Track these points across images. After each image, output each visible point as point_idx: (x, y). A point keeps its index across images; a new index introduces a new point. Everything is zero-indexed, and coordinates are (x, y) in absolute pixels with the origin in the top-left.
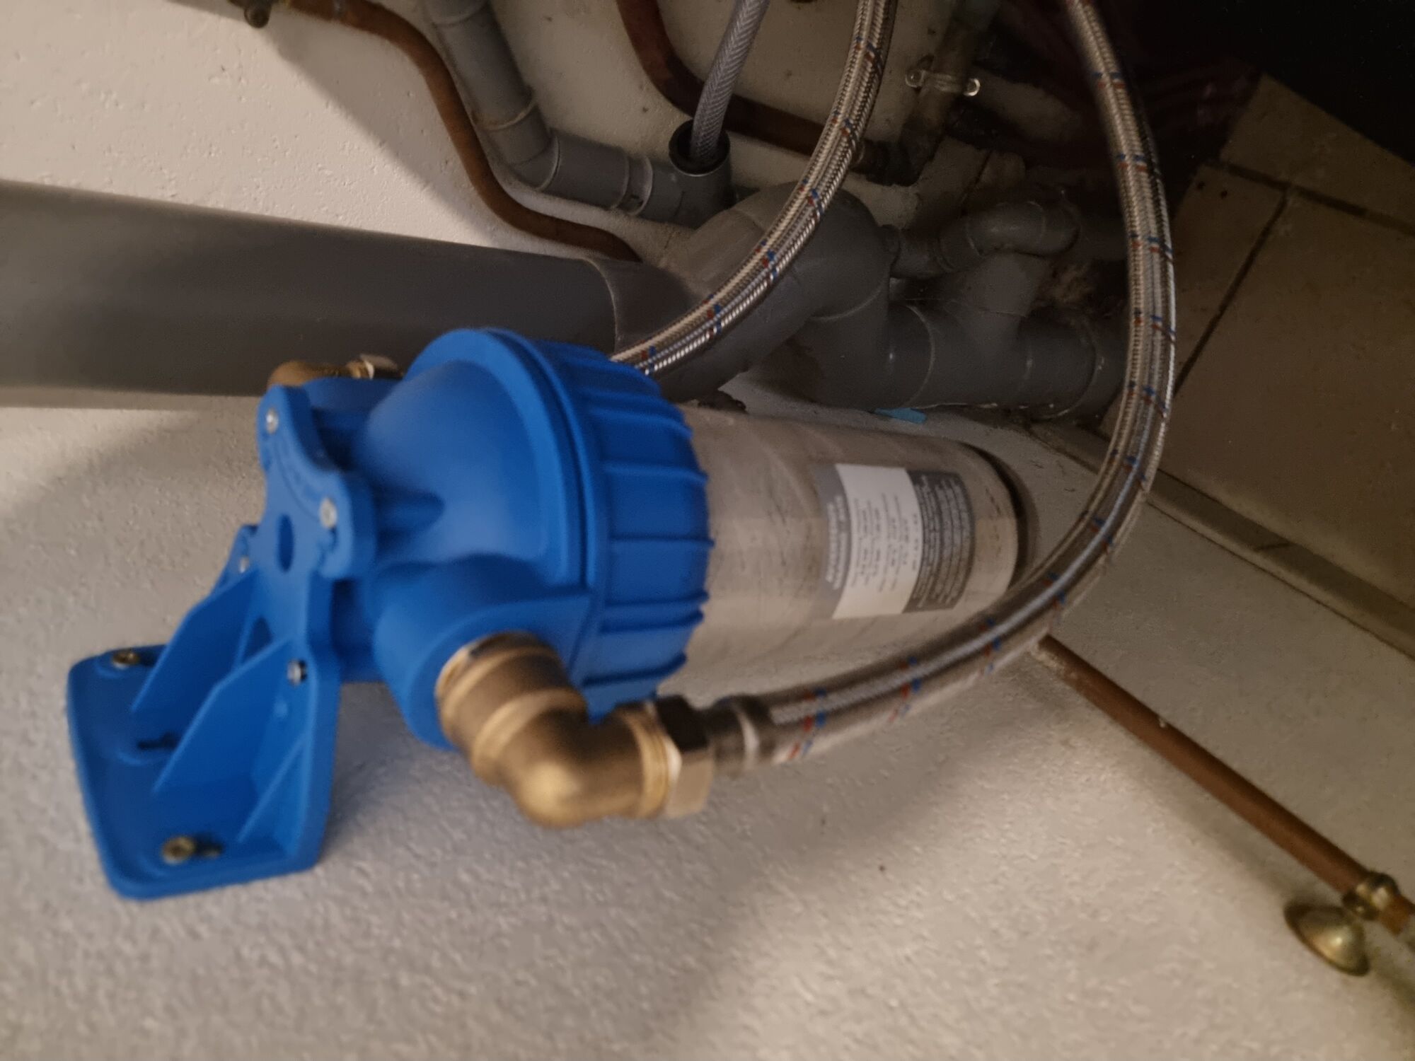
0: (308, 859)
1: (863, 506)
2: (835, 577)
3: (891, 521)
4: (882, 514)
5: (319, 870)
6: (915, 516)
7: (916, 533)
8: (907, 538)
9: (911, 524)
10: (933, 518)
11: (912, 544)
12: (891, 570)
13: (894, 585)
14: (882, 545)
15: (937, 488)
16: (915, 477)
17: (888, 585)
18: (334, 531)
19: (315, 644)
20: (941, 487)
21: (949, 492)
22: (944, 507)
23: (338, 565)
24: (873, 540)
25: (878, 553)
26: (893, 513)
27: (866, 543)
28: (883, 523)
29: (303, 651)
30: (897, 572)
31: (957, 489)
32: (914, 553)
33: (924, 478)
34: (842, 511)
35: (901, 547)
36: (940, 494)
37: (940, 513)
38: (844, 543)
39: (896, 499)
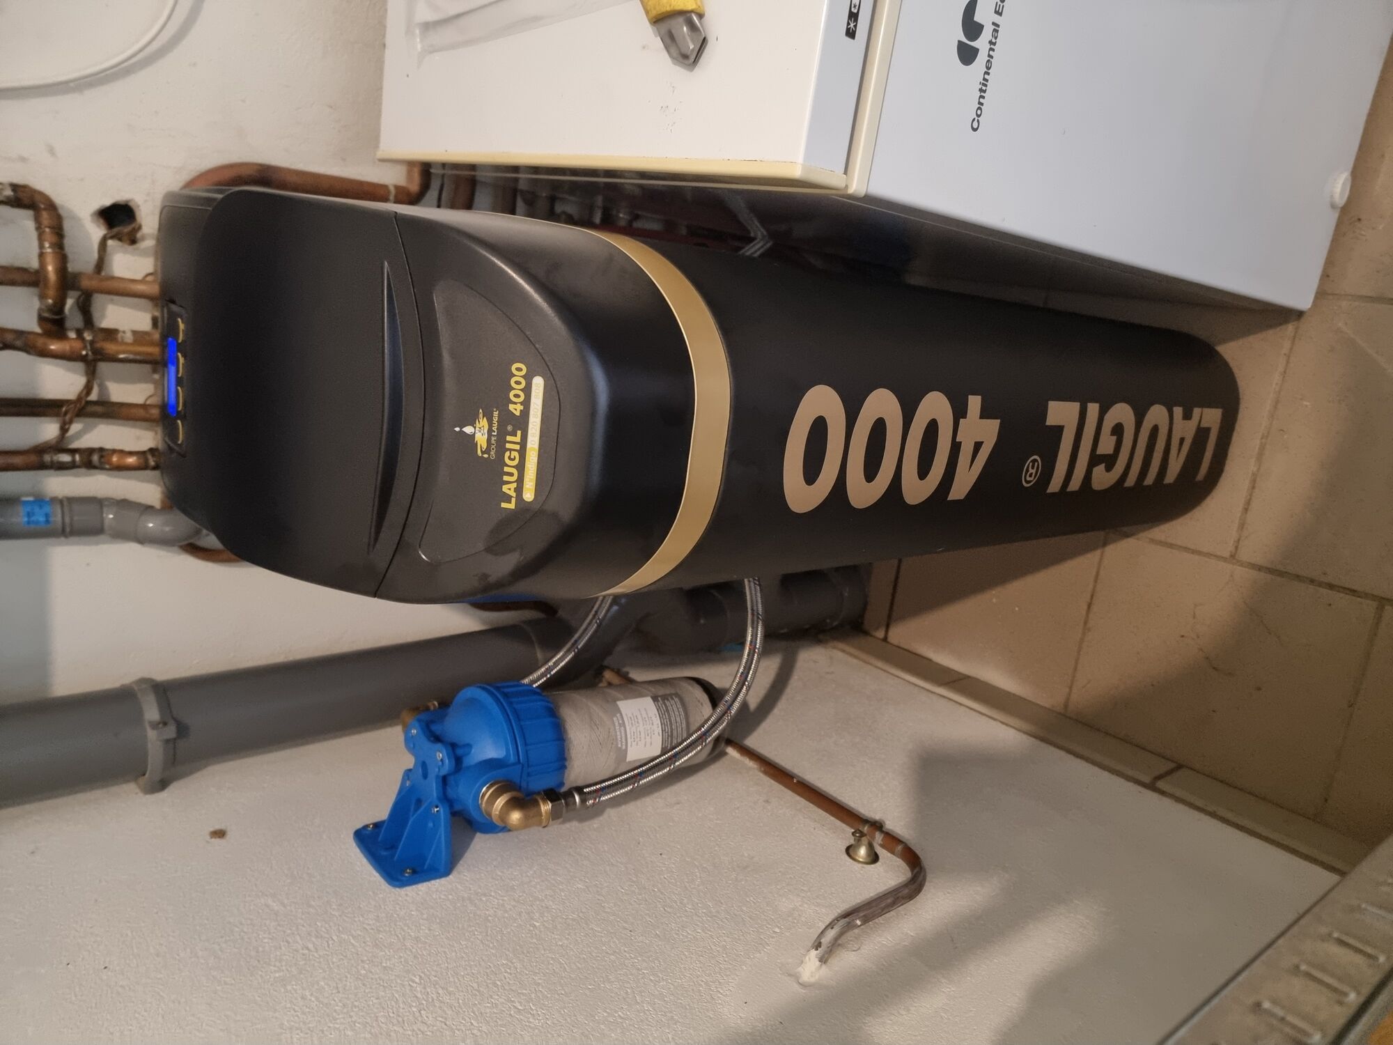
0: (447, 872)
1: (630, 715)
2: (622, 745)
3: (643, 719)
4: (639, 717)
5: (451, 876)
6: (655, 715)
7: (657, 721)
8: (653, 724)
9: (654, 718)
10: (664, 714)
11: (655, 727)
12: (648, 738)
13: (651, 744)
14: (641, 728)
15: (666, 701)
16: (655, 699)
17: (648, 744)
18: (442, 760)
19: (439, 799)
20: (668, 700)
21: (672, 702)
22: (670, 708)
23: (444, 771)
24: (636, 728)
25: (640, 732)
26: (644, 715)
27: (634, 729)
28: (640, 721)
29: (437, 802)
30: (651, 737)
31: (676, 700)
32: (657, 729)
33: (659, 699)
34: (620, 719)
35: (651, 728)
36: (668, 703)
37: (667, 710)
38: (623, 731)
39: (645, 709)
